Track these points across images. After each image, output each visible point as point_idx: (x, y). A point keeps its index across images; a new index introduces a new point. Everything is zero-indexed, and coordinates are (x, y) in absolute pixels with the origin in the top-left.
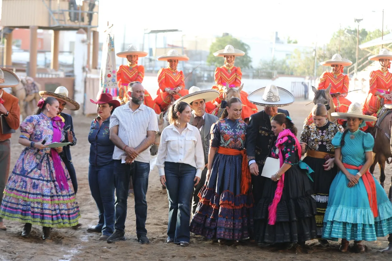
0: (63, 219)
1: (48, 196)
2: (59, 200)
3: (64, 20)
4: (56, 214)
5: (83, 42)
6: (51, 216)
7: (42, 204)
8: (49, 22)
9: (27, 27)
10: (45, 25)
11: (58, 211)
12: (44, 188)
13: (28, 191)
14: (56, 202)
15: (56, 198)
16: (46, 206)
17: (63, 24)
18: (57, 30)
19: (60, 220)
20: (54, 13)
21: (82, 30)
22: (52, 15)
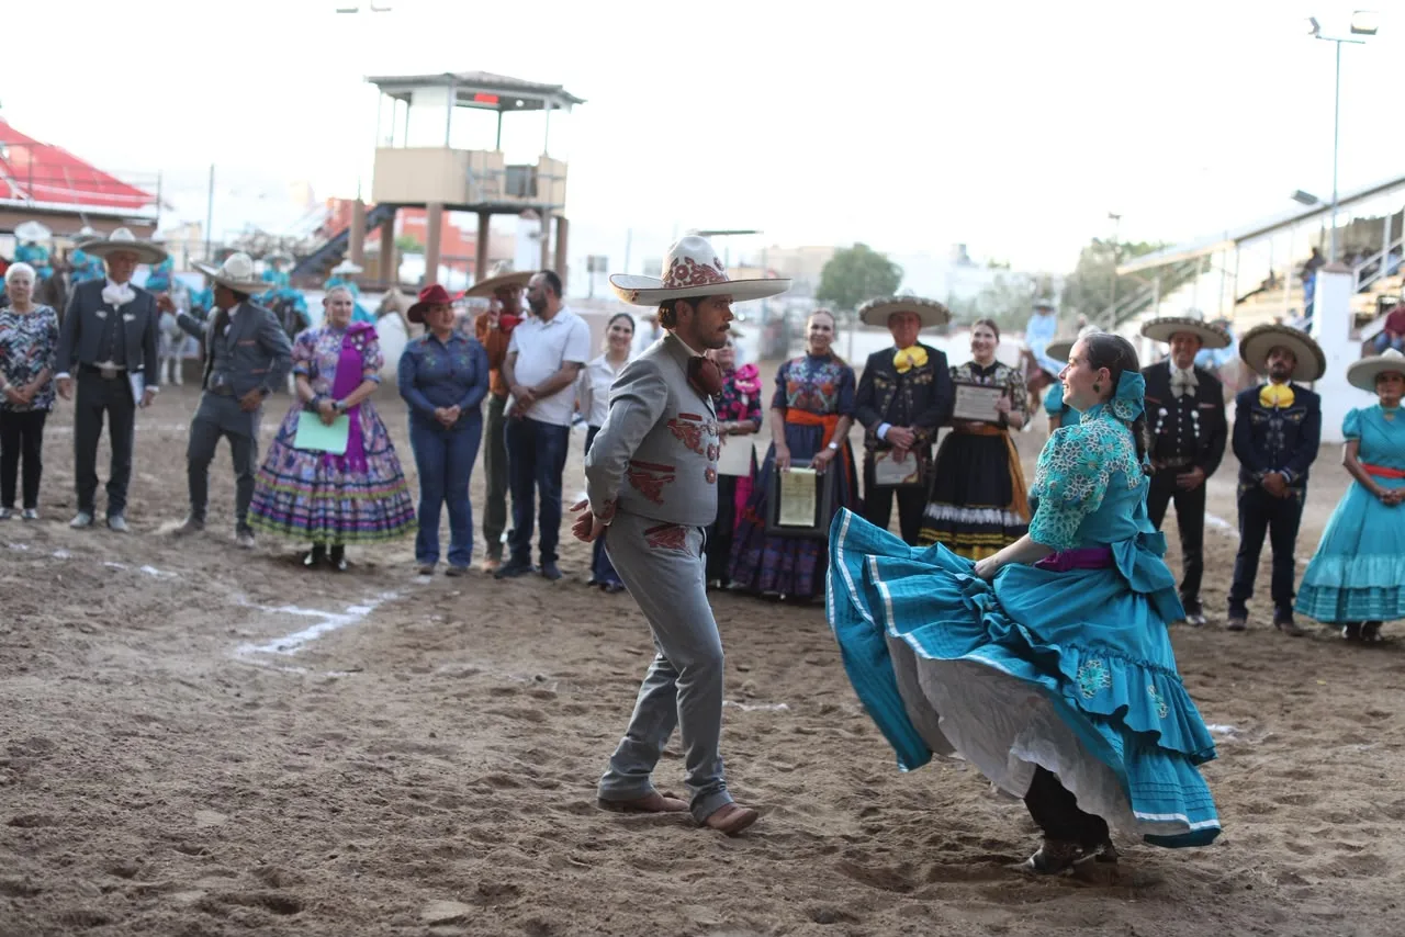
0: (326, 527)
1: (307, 482)
2: (326, 490)
3: (497, 192)
4: (318, 518)
5: (533, 236)
6: (305, 522)
7: (295, 497)
8: (467, 194)
9: (421, 206)
10: (458, 200)
11: (321, 513)
12: (305, 467)
13: (277, 470)
14: (320, 494)
15: (322, 487)
16: (300, 501)
17: (493, 199)
18: (484, 212)
19: (321, 529)
20: (477, 177)
21: (531, 212)
22: (473, 182)
